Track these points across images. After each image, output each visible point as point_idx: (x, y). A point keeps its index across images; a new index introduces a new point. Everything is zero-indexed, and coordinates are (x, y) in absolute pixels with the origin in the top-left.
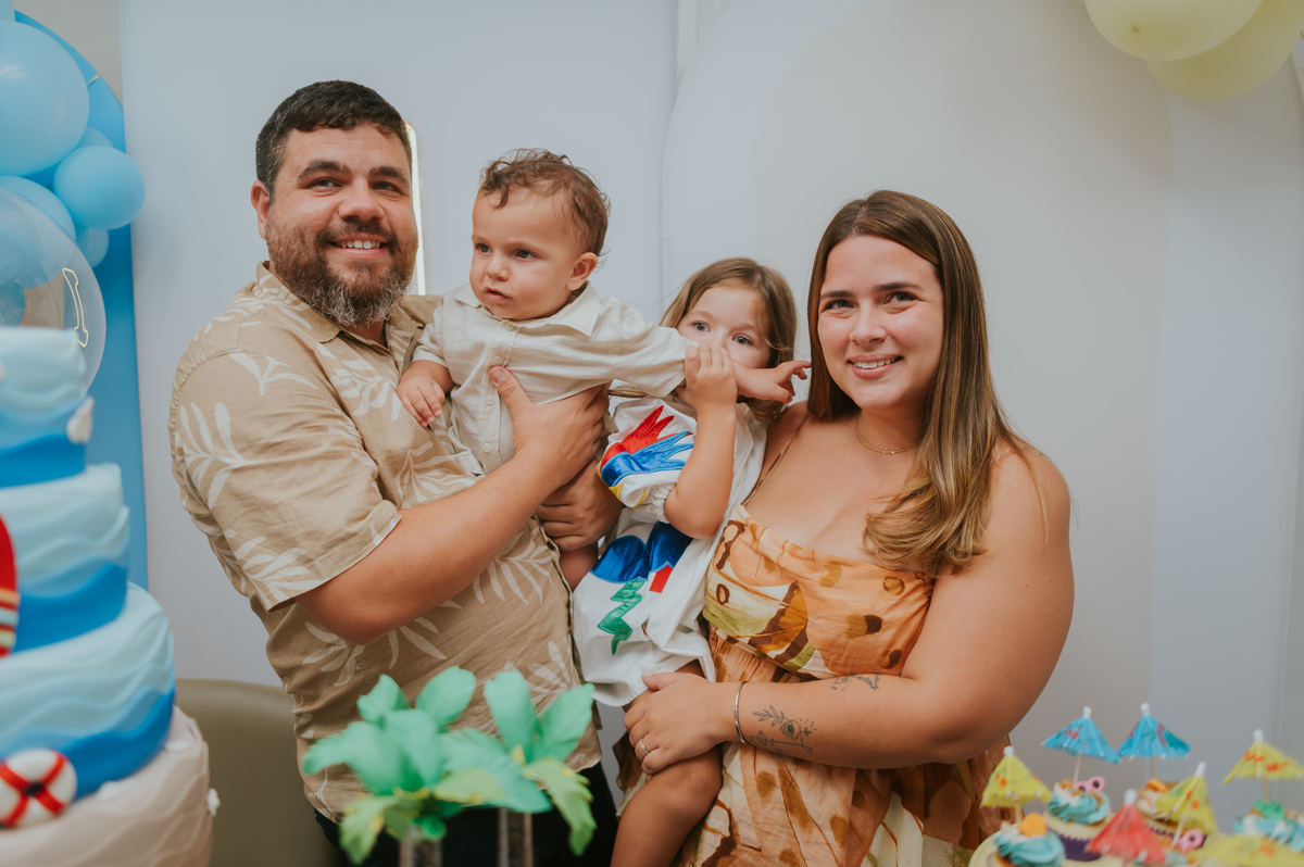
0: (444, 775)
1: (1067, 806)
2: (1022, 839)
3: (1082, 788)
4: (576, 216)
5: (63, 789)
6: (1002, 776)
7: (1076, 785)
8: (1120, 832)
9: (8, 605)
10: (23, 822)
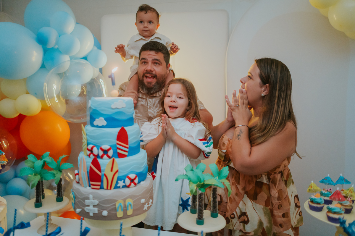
0: (205, 181)
1: (324, 193)
2: (315, 198)
3: (327, 190)
5: (136, 181)
6: (311, 186)
7: (326, 190)
8: (336, 194)
9: (127, 148)
10: (130, 187)
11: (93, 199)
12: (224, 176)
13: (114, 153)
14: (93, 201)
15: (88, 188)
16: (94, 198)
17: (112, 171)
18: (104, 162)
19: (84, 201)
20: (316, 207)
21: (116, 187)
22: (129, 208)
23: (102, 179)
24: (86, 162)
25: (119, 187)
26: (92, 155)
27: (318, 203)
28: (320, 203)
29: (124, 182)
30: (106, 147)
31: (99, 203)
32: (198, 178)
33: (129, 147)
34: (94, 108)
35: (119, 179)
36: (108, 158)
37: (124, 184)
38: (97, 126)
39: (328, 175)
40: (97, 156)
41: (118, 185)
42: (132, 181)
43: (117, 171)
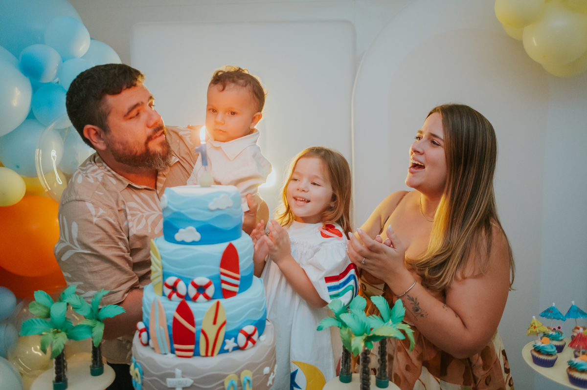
1: (551, 334)
2: (543, 345)
3: (554, 329)
4: (254, 95)
5: (255, 337)
6: (534, 325)
7: (552, 329)
9: (237, 279)
10: (246, 348)
11: (183, 377)
12: (399, 317)
13: (216, 289)
14: (181, 379)
15: (170, 355)
16: (184, 374)
17: (215, 323)
18: (201, 308)
19: (165, 381)
20: (546, 360)
21: (223, 351)
22: (247, 386)
23: (196, 339)
24: (165, 310)
25: (227, 351)
26: (174, 296)
27: (549, 354)
28: (552, 353)
29: (236, 341)
30: (201, 280)
31: (195, 382)
32: (363, 325)
33: (242, 277)
34: (175, 210)
35: (227, 336)
36: (205, 300)
37: (235, 345)
38: (183, 243)
39: (554, 305)
40: (185, 297)
41: (226, 348)
42: (249, 337)
43: (224, 323)
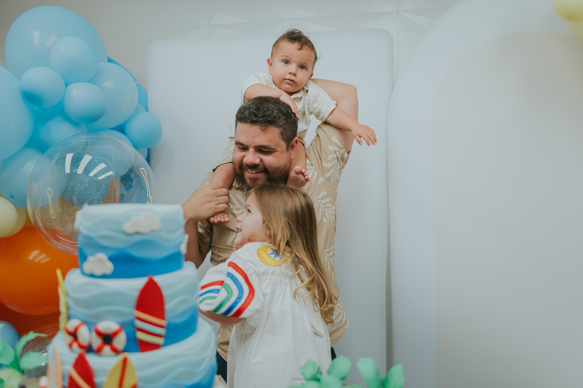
9: (161, 326)
13: (127, 340)
17: (120, 386)
18: (104, 364)
24: (63, 363)
26: (75, 345)
30: (108, 326)
33: (168, 324)
36: (112, 353)
43: (134, 386)
